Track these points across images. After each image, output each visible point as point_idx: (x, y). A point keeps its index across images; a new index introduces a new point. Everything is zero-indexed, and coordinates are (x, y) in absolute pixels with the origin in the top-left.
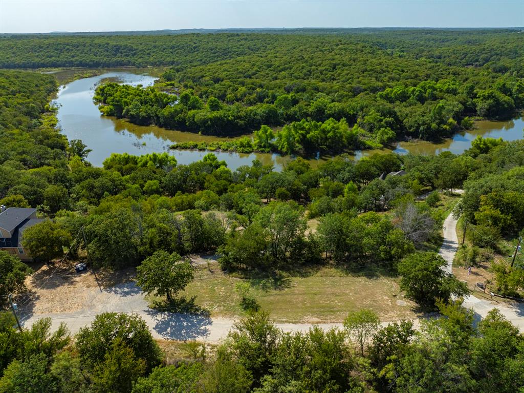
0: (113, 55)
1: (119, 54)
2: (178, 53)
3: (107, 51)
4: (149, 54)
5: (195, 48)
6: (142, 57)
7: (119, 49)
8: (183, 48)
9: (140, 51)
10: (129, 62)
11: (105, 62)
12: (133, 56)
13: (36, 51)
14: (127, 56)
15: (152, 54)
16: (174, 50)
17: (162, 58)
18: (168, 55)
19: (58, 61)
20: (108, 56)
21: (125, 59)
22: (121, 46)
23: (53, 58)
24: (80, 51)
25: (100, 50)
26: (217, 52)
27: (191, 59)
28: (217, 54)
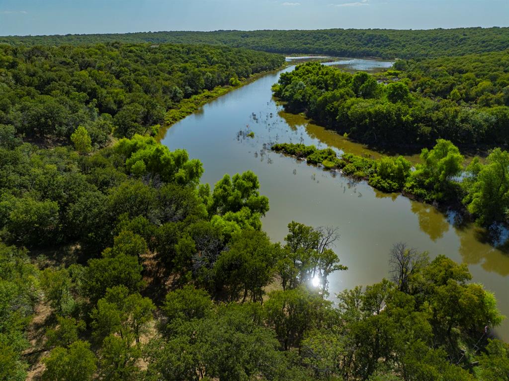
0: (364, 44)
1: (370, 45)
2: (437, 46)
3: (360, 41)
4: (404, 46)
5: (462, 40)
6: (394, 49)
7: (372, 39)
8: (446, 40)
9: (396, 42)
10: (377, 52)
11: (353, 50)
12: (385, 47)
13: (297, 39)
14: (378, 46)
15: (407, 46)
16: (435, 42)
17: (416, 50)
18: (425, 47)
19: (310, 48)
20: (358, 45)
21: (374, 50)
22: (376, 36)
23: (308, 45)
24: (334, 40)
25: (353, 39)
26: (490, 45)
27: (451, 53)
28: (488, 48)
